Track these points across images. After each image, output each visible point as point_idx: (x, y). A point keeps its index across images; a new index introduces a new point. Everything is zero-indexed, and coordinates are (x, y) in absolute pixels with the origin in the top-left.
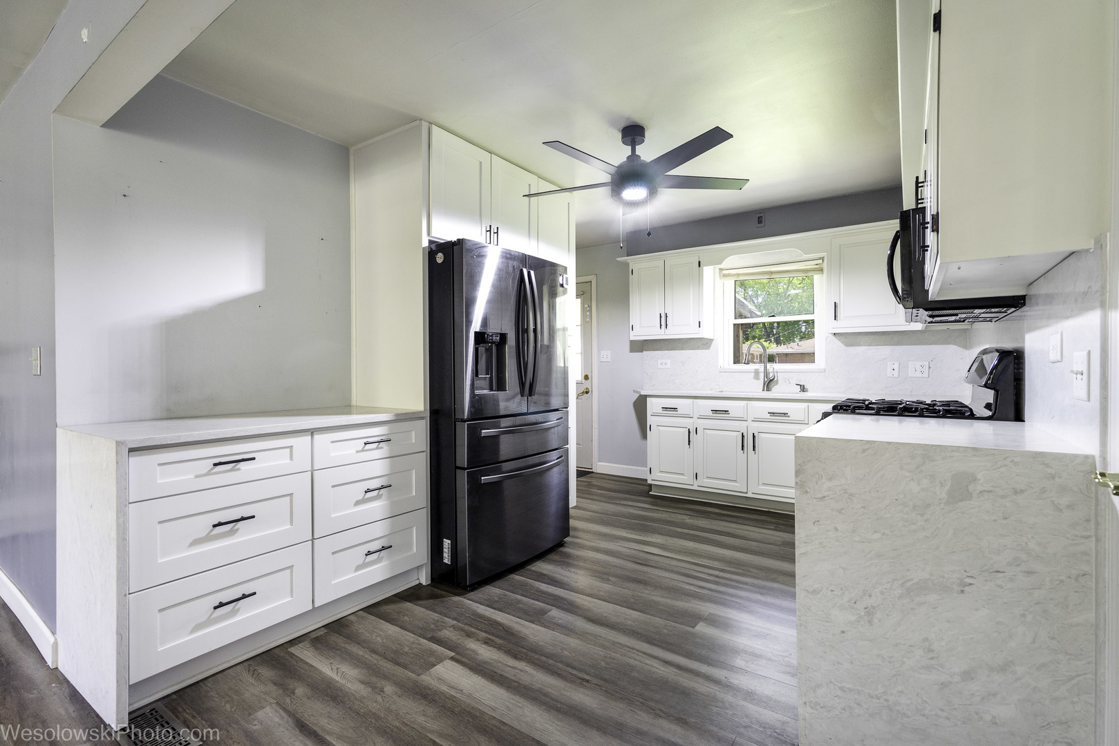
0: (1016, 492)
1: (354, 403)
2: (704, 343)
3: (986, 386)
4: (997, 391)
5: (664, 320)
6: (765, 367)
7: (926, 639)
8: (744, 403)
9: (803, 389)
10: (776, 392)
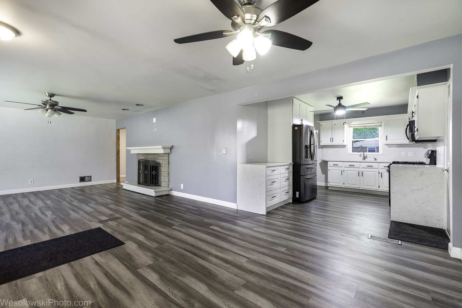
0: (431, 174)
1: (268, 161)
2: (344, 146)
3: (428, 158)
4: (430, 159)
5: (332, 140)
6: (364, 153)
7: (415, 198)
8: (359, 163)
9: (376, 159)
10: (367, 160)
